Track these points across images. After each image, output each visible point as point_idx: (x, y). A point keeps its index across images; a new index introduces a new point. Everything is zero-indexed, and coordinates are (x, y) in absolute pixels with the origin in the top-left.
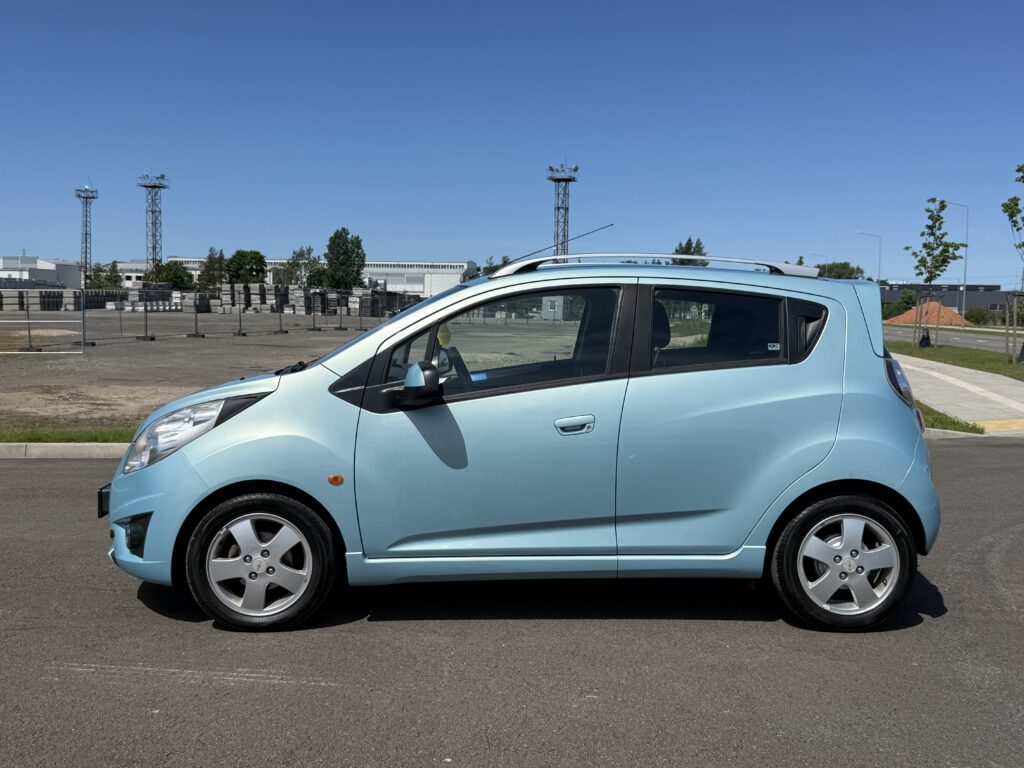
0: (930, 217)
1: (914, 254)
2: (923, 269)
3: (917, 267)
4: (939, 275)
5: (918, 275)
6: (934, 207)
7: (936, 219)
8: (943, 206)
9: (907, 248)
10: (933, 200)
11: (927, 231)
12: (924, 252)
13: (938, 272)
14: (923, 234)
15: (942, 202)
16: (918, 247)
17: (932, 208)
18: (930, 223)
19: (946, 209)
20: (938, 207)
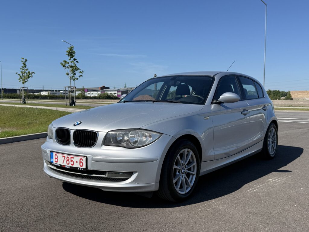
0: (23, 64)
1: (19, 75)
2: (21, 80)
3: (19, 79)
4: (27, 82)
5: (20, 81)
6: (24, 61)
7: (24, 64)
8: (26, 61)
9: (17, 73)
10: (23, 59)
11: (22, 68)
12: (21, 74)
13: (26, 81)
14: (21, 69)
15: (26, 59)
16: (19, 73)
17: (23, 61)
18: (23, 65)
19: (27, 62)
20: (25, 61)
